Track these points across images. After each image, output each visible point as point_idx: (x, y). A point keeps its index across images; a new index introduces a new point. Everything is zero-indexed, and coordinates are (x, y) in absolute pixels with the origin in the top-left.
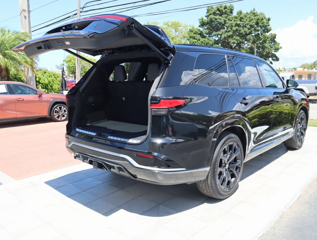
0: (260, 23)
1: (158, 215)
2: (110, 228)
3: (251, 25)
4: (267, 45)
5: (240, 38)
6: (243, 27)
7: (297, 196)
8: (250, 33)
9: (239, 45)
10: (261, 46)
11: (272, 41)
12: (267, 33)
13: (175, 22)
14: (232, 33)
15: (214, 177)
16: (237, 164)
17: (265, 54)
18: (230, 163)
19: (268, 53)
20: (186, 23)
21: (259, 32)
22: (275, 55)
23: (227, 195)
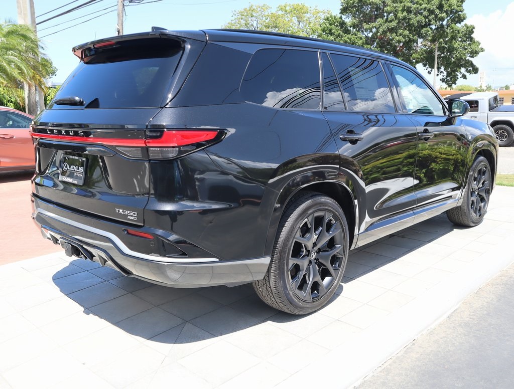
0: (444, 5)
1: (176, 341)
2: (83, 364)
3: (430, 9)
4: (456, 44)
5: (410, 33)
6: (415, 14)
7: (449, 313)
8: (428, 25)
9: (408, 44)
10: (446, 46)
11: (467, 38)
12: (458, 25)
13: (298, 5)
14: (395, 25)
15: (281, 275)
16: (334, 252)
17: (454, 62)
18: (319, 249)
19: (460, 59)
20: (316, 7)
21: (445, 23)
22: (471, 62)
23: (311, 308)
